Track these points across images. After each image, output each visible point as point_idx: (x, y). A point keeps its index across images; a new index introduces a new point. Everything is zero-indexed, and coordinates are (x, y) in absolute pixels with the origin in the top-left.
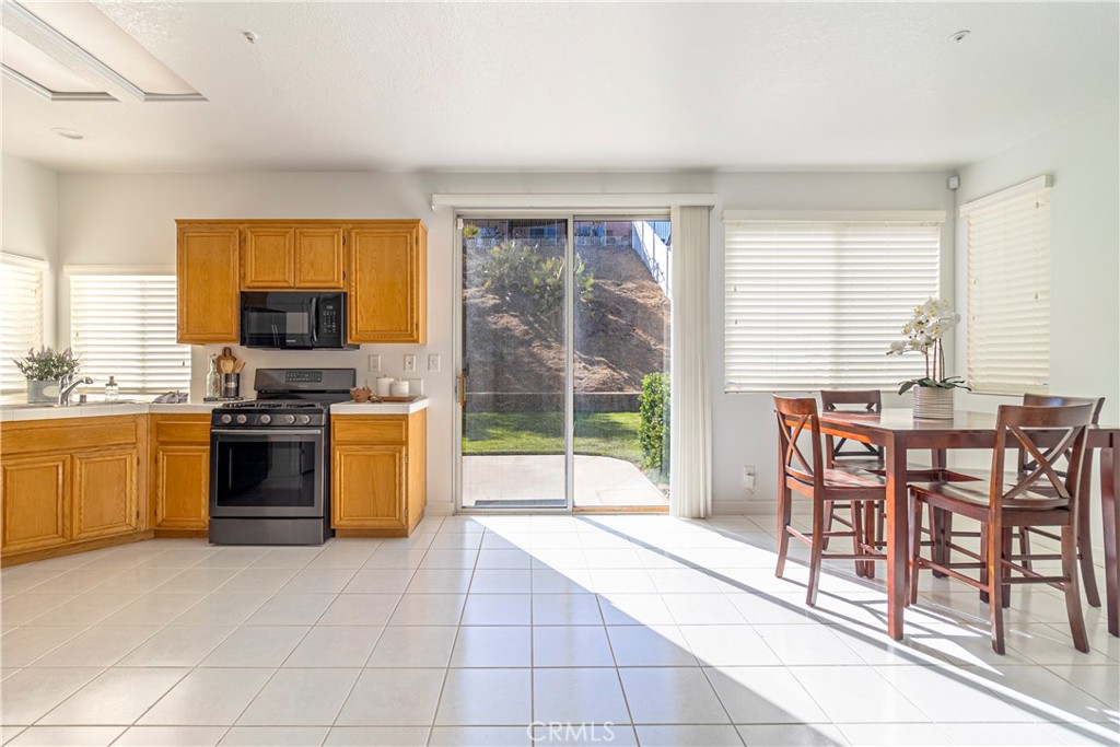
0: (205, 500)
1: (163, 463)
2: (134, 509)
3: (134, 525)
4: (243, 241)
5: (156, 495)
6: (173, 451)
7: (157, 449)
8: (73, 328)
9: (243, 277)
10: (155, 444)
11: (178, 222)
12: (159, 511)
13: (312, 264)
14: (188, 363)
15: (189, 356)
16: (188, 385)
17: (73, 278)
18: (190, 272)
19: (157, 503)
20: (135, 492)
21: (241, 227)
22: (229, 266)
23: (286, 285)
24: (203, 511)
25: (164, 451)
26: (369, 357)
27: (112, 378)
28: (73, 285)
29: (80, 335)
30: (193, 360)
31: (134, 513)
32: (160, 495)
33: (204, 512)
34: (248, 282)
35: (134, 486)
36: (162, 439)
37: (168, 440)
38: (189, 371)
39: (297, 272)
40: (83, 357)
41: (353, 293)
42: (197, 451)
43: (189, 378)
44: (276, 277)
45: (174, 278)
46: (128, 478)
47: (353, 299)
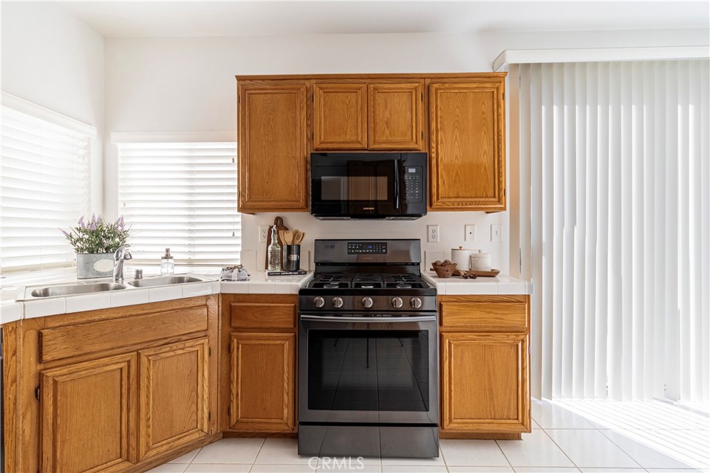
0: (287, 399)
1: (237, 354)
2: (206, 411)
3: (206, 430)
4: (311, 99)
5: (230, 391)
6: (250, 338)
7: (230, 337)
8: (120, 198)
9: (311, 138)
10: (227, 329)
11: (239, 78)
12: (233, 411)
13: (387, 123)
14: (239, 234)
15: (239, 227)
16: (238, 256)
17: (120, 146)
18: (252, 133)
19: (230, 401)
20: (206, 389)
21: (308, 83)
22: (295, 125)
23: (359, 146)
24: (286, 411)
25: (239, 339)
26: (428, 226)
27: (167, 251)
28: (120, 154)
29: (127, 206)
30: (243, 230)
31: (206, 415)
32: (234, 392)
33: (287, 413)
34: (317, 144)
35: (206, 384)
36: (236, 324)
37: (244, 325)
38: (239, 242)
39: (371, 132)
40: (134, 227)
41: (434, 155)
42: (278, 338)
43: (239, 249)
44: (348, 138)
45: (234, 145)
46: (200, 375)
47: (434, 162)
